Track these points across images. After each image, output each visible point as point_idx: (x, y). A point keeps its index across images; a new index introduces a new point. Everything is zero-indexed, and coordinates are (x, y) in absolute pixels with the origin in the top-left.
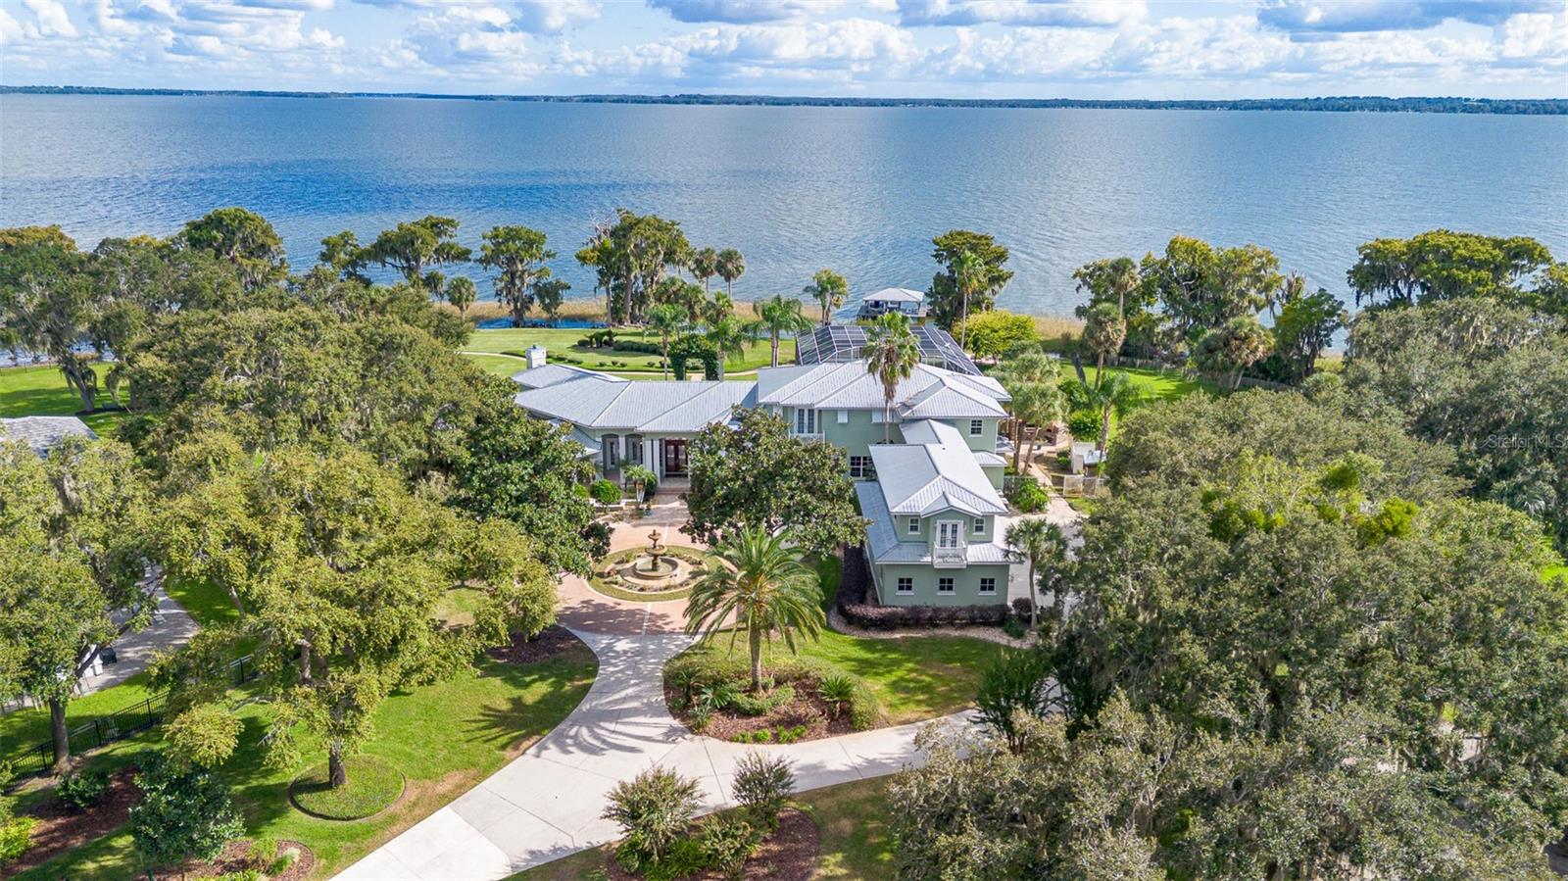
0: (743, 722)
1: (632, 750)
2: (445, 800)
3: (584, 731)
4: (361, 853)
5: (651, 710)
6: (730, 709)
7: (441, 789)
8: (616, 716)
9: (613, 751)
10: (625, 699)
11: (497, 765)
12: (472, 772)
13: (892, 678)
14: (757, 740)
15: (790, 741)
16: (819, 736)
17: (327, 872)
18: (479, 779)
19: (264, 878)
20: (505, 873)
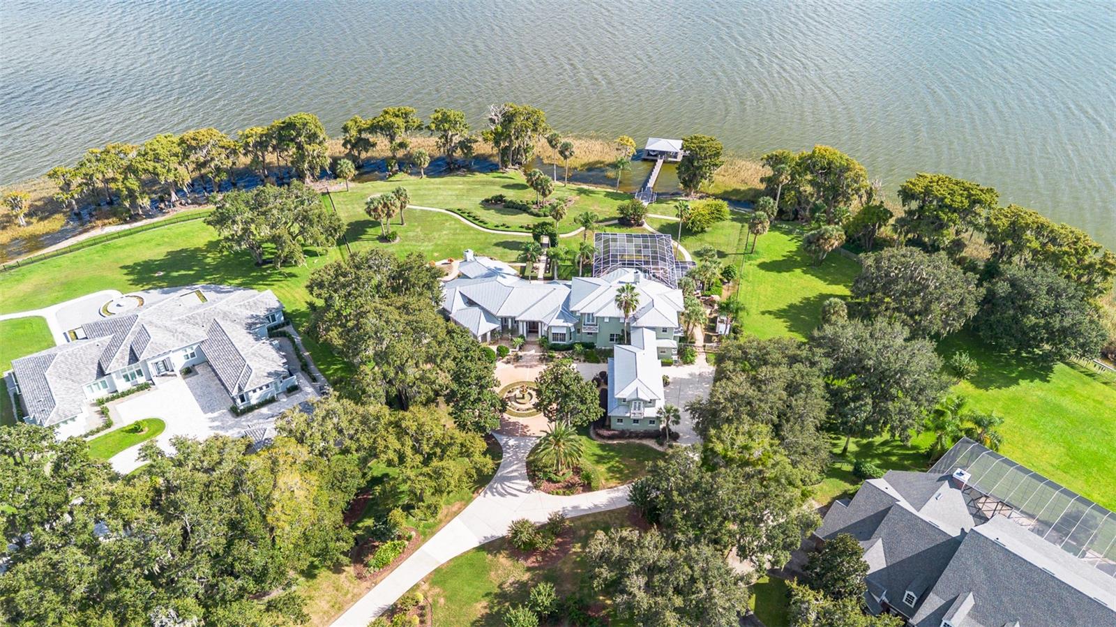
0: (553, 485)
1: (515, 496)
2: (456, 514)
3: (499, 486)
4: (433, 534)
5: (521, 477)
6: (550, 480)
7: (455, 509)
8: (510, 479)
9: (509, 496)
10: (512, 471)
11: (471, 500)
12: (463, 502)
13: (609, 465)
14: (557, 494)
15: (569, 495)
16: (579, 493)
17: (424, 541)
18: (466, 505)
19: (406, 543)
20: (477, 545)
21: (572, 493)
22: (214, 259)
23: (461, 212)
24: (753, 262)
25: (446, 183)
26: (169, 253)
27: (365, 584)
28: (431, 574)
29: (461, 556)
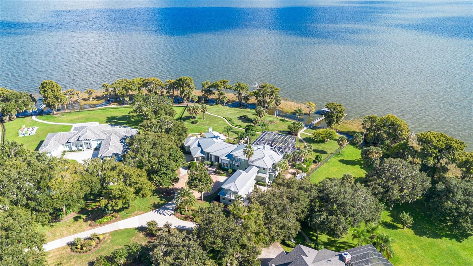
0: (181, 215)
1: (165, 215)
2: (138, 215)
3: (162, 210)
4: (126, 218)
5: (172, 210)
6: (181, 213)
7: (140, 213)
8: (167, 209)
9: (163, 215)
10: (170, 207)
11: (148, 211)
14: (180, 219)
15: (184, 220)
16: (189, 221)
17: (121, 220)
18: (144, 213)
19: (114, 218)
20: (137, 227)
21: (186, 220)
22: (135, 119)
23: (228, 119)
24: (337, 158)
25: (231, 109)
26: (123, 115)
27: (90, 227)
28: (113, 231)
29: (128, 229)
